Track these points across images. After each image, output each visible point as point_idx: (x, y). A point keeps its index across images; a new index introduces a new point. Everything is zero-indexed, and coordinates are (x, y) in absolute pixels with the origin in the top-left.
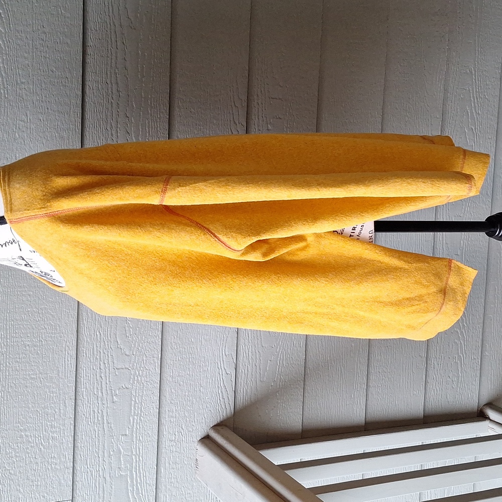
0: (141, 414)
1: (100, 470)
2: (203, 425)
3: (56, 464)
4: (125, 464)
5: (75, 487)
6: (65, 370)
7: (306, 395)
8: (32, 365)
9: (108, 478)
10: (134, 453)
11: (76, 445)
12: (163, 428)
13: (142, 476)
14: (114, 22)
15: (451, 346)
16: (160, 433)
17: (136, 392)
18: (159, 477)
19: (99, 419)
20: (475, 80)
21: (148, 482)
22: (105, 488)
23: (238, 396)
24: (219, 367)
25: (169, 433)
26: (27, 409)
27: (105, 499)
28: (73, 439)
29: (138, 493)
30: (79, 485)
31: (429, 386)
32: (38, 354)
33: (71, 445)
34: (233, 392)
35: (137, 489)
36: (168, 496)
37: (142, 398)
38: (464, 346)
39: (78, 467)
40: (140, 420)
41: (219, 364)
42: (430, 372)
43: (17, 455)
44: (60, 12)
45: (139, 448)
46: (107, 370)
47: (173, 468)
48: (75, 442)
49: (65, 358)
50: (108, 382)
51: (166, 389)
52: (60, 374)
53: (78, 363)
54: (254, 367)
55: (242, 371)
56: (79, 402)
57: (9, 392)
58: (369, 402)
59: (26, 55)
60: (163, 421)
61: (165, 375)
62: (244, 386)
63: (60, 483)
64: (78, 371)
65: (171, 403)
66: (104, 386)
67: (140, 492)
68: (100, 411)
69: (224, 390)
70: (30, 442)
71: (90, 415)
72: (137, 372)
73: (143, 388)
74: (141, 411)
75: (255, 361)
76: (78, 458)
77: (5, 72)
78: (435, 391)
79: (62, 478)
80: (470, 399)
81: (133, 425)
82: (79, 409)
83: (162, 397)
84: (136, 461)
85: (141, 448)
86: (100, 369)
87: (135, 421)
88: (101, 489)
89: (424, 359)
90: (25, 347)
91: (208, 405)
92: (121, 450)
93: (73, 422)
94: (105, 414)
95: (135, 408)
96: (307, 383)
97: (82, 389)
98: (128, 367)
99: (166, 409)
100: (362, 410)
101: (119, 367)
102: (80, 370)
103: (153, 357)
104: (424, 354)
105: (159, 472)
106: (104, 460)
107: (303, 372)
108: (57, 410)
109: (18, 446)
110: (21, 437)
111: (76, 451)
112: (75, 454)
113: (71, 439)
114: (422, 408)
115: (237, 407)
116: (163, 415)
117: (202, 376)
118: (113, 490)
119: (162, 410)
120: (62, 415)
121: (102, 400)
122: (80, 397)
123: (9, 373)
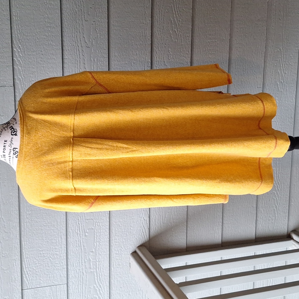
0: (100, 241)
1: (81, 269)
2: (133, 246)
3: (58, 267)
4: (93, 266)
5: (68, 277)
6: (61, 221)
7: (188, 229)
8: (44, 219)
9: (85, 273)
10: (97, 261)
11: (68, 257)
12: (111, 248)
13: (102, 272)
14: (78, 45)
15: (271, 201)
16: (111, 250)
17: (97, 231)
18: (111, 272)
19: (79, 244)
20: (283, 54)
21: (105, 274)
22: (84, 278)
23: (151, 231)
24: (140, 216)
25: (115, 250)
26: (43, 241)
27: (84, 283)
28: (66, 254)
29: (100, 280)
30: (70, 276)
31: (258, 222)
32: (47, 214)
33: (65, 257)
34: (148, 229)
35: (100, 278)
36: (116, 281)
37: (100, 234)
38: (279, 200)
39: (69, 268)
40: (100, 244)
41: (140, 215)
42: (259, 215)
43: (39, 262)
44: (50, 43)
45: (100, 258)
46: (82, 220)
47: (118, 267)
48: (68, 255)
49: (60, 215)
50: (82, 226)
51: (113, 228)
52: (58, 223)
53: (67, 217)
54: (159, 216)
55: (153, 218)
56: (68, 236)
57: (33, 233)
58: (224, 232)
59: (34, 66)
60: (112, 244)
61: (111, 221)
62: (154, 226)
63: (60, 276)
64: (67, 221)
65: (116, 235)
66: (80, 228)
67: (101, 279)
68: (79, 241)
69: (143, 228)
70: (45, 256)
71: (74, 242)
72: (97, 221)
73: (101, 228)
74: (100, 240)
75: (159, 212)
76: (69, 263)
77: (24, 76)
78: (262, 224)
79: (61, 273)
80: (282, 228)
81: (96, 247)
82: (69, 240)
83: (111, 232)
84: (99, 264)
85: (101, 258)
86: (78, 220)
87: (97, 245)
88: (81, 278)
89: (255, 208)
90: (40, 211)
91: (135, 236)
92: (91, 259)
93: (65, 246)
94: (82, 242)
95: (97, 239)
96: (188, 223)
97: (69, 230)
98: (92, 218)
99: (113, 238)
100: (220, 236)
101: (88, 218)
102: (68, 221)
103: (105, 213)
104: (255, 206)
105: (111, 269)
106: (82, 264)
107: (186, 217)
108: (57, 241)
109: (39, 258)
110: (41, 254)
111: (68, 260)
112: (68, 262)
113: (65, 254)
114: (254, 234)
115: (151, 236)
116: (111, 242)
117: (131, 221)
118: (88, 279)
119: (111, 239)
120: (60, 243)
121: (80, 235)
122: (69, 234)
123: (33, 223)
